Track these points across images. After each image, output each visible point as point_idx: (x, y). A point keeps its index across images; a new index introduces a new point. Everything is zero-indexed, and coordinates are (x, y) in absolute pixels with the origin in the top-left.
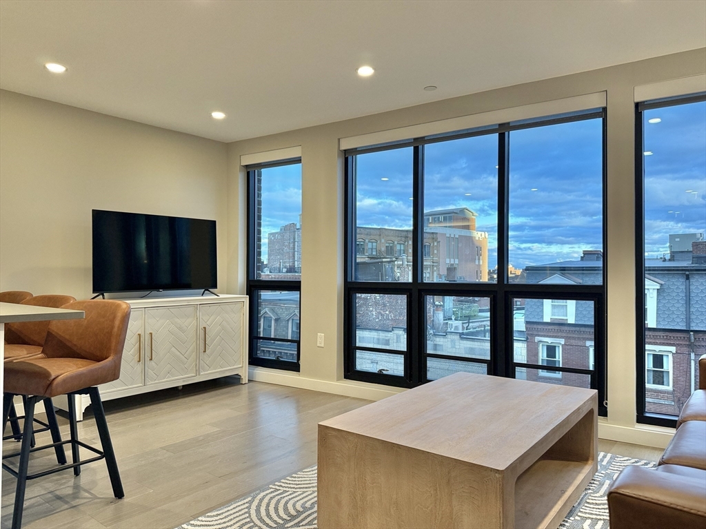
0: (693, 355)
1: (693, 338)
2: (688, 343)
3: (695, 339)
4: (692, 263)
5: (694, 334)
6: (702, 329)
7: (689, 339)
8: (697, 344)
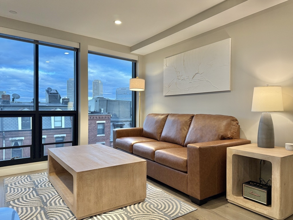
0: (4, 142)
1: (4, 134)
2: (2, 137)
3: (5, 134)
4: (2, 103)
5: (5, 133)
6: (8, 130)
7: (3, 135)
8: (6, 136)
